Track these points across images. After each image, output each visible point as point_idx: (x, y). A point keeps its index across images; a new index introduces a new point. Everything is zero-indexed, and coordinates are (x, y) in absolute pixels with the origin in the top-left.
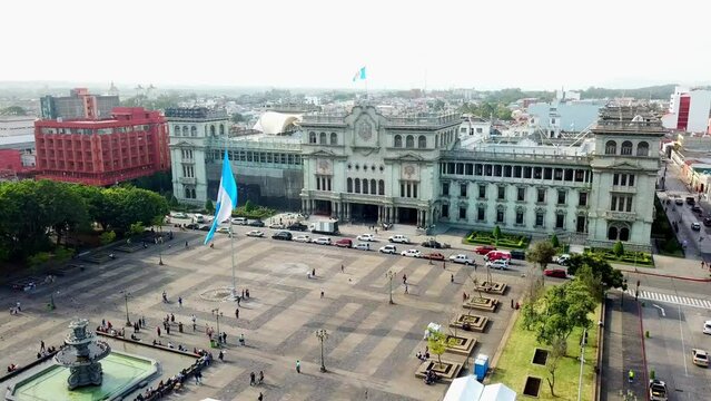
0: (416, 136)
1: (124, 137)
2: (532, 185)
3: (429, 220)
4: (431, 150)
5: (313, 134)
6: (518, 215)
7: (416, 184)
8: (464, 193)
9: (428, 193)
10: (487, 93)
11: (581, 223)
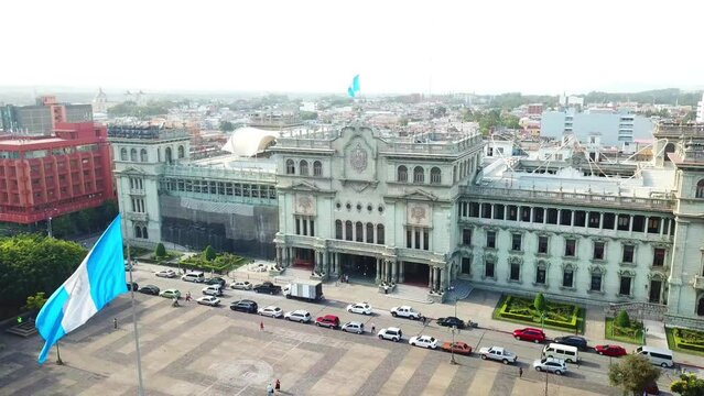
0: (427, 168)
1: (62, 159)
2: (586, 236)
3: (446, 280)
4: (447, 187)
5: (290, 162)
6: (565, 275)
7: (427, 231)
8: (491, 244)
9: (443, 244)
10: (487, 97)
11: (656, 290)
